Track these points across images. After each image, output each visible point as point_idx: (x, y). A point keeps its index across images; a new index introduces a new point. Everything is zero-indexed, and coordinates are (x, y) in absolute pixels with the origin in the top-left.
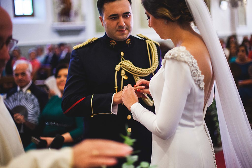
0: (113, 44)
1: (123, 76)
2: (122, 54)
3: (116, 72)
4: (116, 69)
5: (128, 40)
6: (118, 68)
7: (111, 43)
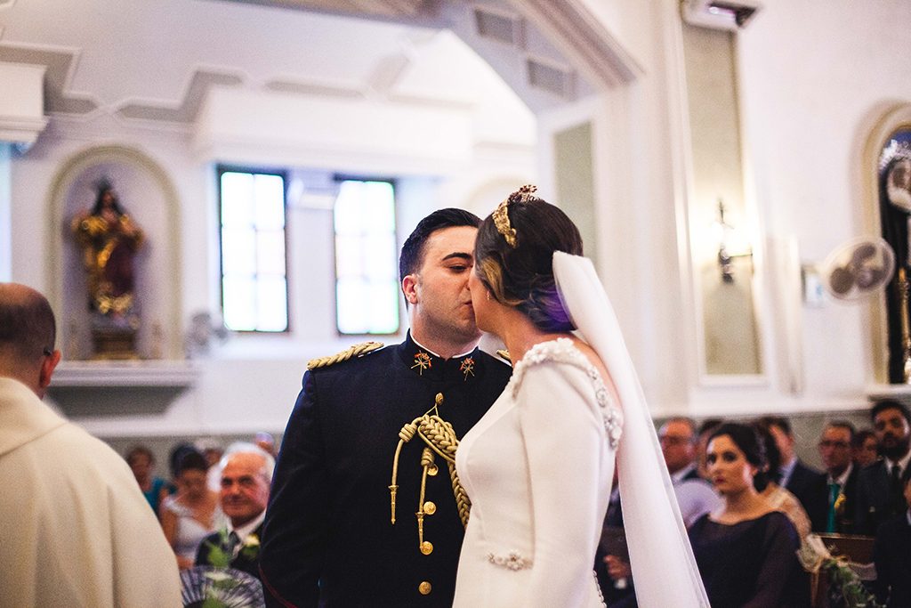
0: (421, 363)
1: (426, 468)
2: (439, 397)
3: (401, 442)
4: (401, 434)
5: (468, 361)
6: (406, 431)
7: (416, 361)
